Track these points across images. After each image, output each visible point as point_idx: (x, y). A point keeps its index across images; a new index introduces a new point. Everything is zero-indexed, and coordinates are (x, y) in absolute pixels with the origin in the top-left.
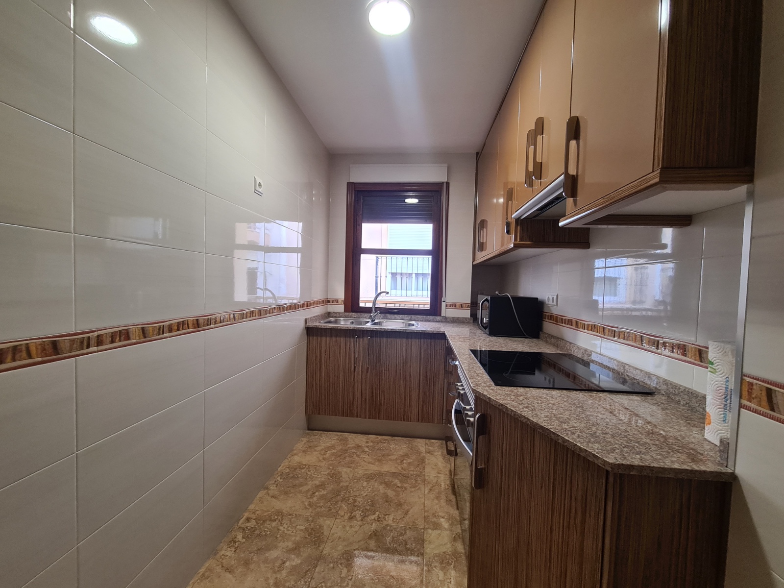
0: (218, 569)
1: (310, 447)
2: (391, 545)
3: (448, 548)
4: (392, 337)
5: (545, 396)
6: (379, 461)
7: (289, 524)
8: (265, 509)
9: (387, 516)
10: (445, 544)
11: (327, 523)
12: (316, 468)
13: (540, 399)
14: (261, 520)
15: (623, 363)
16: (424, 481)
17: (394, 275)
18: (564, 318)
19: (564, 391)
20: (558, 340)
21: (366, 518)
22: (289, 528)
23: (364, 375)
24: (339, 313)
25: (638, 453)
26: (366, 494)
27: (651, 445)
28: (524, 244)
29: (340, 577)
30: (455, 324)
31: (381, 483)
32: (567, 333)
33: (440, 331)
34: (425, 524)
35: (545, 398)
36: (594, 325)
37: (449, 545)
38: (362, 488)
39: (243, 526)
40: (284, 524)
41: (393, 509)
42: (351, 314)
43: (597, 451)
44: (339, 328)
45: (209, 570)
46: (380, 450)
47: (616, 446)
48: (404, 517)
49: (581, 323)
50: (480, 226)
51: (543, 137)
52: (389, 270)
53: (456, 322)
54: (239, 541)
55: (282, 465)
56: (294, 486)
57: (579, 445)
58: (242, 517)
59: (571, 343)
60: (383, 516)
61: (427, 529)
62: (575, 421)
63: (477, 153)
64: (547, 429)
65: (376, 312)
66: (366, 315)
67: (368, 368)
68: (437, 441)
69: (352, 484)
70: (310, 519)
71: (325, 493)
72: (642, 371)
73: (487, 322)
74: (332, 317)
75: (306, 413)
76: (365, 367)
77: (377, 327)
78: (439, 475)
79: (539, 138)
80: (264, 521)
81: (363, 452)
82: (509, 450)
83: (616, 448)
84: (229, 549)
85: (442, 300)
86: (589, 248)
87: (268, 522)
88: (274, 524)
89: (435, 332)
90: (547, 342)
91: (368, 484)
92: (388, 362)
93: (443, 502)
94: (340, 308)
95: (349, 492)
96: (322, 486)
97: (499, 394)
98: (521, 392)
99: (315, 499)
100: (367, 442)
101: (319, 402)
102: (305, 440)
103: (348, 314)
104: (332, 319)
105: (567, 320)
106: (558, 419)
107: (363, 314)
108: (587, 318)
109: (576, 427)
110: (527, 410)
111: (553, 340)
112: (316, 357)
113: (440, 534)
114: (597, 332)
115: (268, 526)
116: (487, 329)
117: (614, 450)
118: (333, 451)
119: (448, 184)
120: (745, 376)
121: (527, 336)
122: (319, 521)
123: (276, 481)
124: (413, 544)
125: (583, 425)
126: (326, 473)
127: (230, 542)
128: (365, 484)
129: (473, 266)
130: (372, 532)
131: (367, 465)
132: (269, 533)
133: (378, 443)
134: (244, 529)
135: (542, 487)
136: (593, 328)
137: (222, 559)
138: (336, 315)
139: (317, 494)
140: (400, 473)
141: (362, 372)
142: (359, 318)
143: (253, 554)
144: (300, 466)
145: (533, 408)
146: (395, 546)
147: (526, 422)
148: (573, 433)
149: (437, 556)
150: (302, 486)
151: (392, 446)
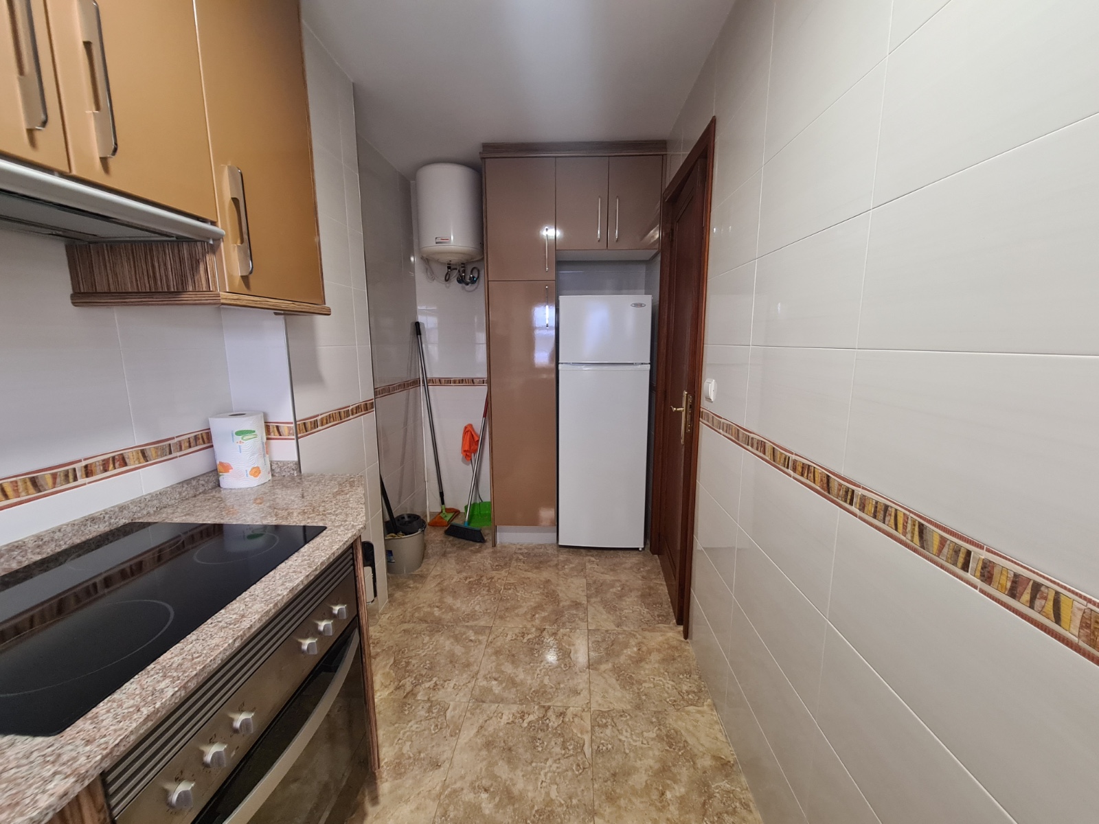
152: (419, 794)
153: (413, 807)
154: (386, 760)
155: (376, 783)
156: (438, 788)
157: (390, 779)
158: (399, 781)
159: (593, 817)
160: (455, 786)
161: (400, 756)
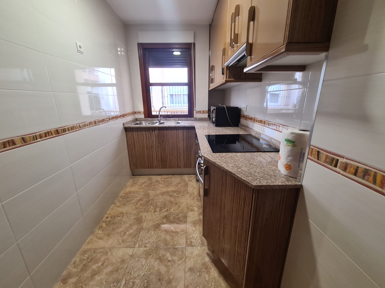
0: (96, 239)
1: (134, 183)
2: (172, 220)
3: (197, 218)
4: (169, 130)
5: (234, 156)
6: (167, 186)
7: (126, 217)
8: (114, 212)
9: (171, 209)
10: (196, 217)
11: (144, 215)
12: (137, 193)
13: (232, 158)
14: (113, 217)
15: (271, 138)
16: (187, 193)
17: (172, 95)
18: (249, 117)
19: (243, 153)
20: (246, 127)
21: (161, 211)
22: (127, 219)
23: (157, 149)
24: (142, 119)
25: (266, 180)
26: (161, 201)
27: (273, 176)
28: (230, 80)
29: (151, 235)
30: (200, 121)
31: (168, 196)
32: (250, 124)
33: (192, 126)
34: (188, 210)
35: (234, 157)
36: (261, 120)
37: (197, 217)
38: (159, 199)
39: (105, 220)
40: (124, 217)
41: (173, 206)
42: (148, 119)
43: (250, 180)
44: (141, 127)
45: (91, 240)
46: (168, 182)
47: (258, 177)
48: (178, 208)
49: (256, 119)
50: (211, 69)
51: (239, 17)
52: (169, 93)
53: (201, 120)
54: (104, 227)
55: (121, 193)
56: (128, 201)
57: (243, 178)
58: (104, 217)
59: (251, 129)
60: (169, 209)
61: (188, 212)
62: (244, 167)
63: (210, 25)
64: (231, 172)
65: (161, 117)
66: (156, 119)
67: (159, 146)
68: (193, 175)
69: (155, 197)
70: (136, 214)
71: (143, 202)
72: (278, 141)
73: (214, 120)
74: (138, 121)
75: (130, 168)
76: (157, 145)
77: (161, 125)
78: (194, 190)
79: (237, 18)
80: (115, 218)
81: (160, 183)
82: (217, 181)
83: (258, 178)
84: (100, 230)
85: (194, 110)
86: (261, 81)
87: (117, 217)
88: (119, 218)
89: (190, 126)
90: (241, 128)
91: (162, 196)
92: (168, 142)
93: (195, 200)
94: (142, 116)
95: (154, 201)
96: (141, 200)
97: (214, 157)
98: (224, 155)
99: (138, 205)
100: (161, 179)
101: (136, 163)
102: (131, 180)
103: (146, 119)
104: (138, 122)
105: (250, 118)
106: (237, 167)
107: (154, 119)
108: (259, 117)
109: (244, 170)
110: (224, 164)
111: (244, 128)
112: (132, 142)
113: (193, 213)
114: (262, 124)
115: (117, 219)
116: (215, 124)
117: (257, 179)
118: (145, 184)
119: (194, 44)
120: (311, 145)
121: (233, 126)
122: (140, 214)
123: (119, 200)
124: (182, 219)
125: (247, 169)
126: (143, 194)
127: (100, 228)
128: (161, 197)
129: (209, 91)
130: (164, 216)
131: (161, 188)
132: (117, 222)
133: (166, 179)
134: (105, 222)
135: (229, 195)
136: (261, 122)
137: (97, 235)
138: (140, 120)
139: (139, 203)
140: (177, 191)
141: (156, 148)
142: (152, 121)
143: (111, 231)
144: (130, 192)
145: (227, 163)
146: (174, 220)
147: (223, 169)
148: (242, 173)
149: (192, 222)
150: (132, 201)
151: (173, 179)
152: (194, 258)
153: (194, 253)
154: (213, 270)
155: (211, 260)
156: (187, 260)
157: (207, 262)
158: (203, 262)
159: (132, 255)
160: (181, 261)
161: (208, 273)
